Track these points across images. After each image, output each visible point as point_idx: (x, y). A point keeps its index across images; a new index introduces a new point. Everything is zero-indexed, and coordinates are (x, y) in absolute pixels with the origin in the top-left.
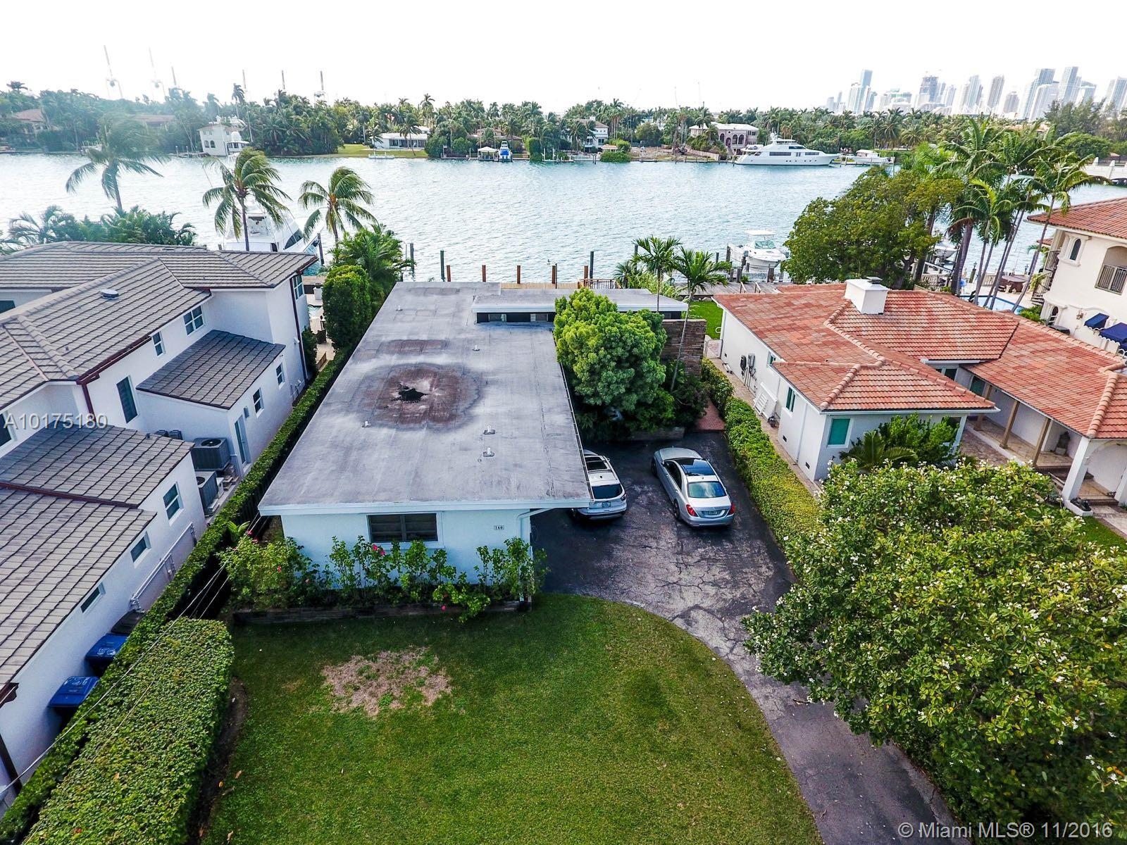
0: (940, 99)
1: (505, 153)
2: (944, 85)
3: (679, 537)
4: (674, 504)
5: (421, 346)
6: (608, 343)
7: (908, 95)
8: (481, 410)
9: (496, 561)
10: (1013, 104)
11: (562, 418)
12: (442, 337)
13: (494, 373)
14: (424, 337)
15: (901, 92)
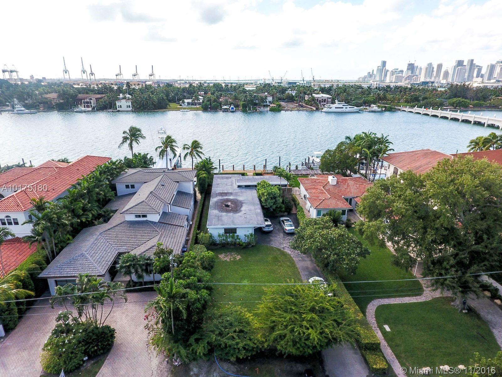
0: (416, 72)
1: (232, 108)
2: (417, 67)
3: (284, 235)
4: (283, 229)
5: (226, 194)
6: (269, 194)
7: (402, 71)
8: (243, 209)
9: (248, 237)
10: (447, 74)
11: (259, 210)
12: (230, 191)
13: (244, 201)
14: (226, 192)
15: (399, 70)
